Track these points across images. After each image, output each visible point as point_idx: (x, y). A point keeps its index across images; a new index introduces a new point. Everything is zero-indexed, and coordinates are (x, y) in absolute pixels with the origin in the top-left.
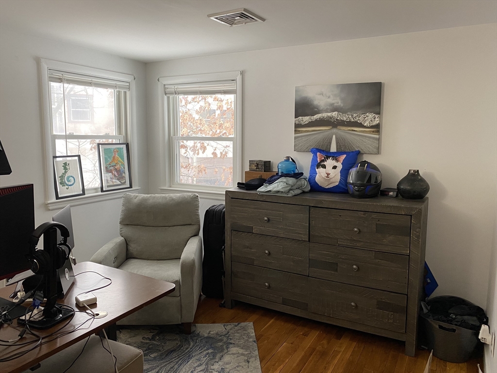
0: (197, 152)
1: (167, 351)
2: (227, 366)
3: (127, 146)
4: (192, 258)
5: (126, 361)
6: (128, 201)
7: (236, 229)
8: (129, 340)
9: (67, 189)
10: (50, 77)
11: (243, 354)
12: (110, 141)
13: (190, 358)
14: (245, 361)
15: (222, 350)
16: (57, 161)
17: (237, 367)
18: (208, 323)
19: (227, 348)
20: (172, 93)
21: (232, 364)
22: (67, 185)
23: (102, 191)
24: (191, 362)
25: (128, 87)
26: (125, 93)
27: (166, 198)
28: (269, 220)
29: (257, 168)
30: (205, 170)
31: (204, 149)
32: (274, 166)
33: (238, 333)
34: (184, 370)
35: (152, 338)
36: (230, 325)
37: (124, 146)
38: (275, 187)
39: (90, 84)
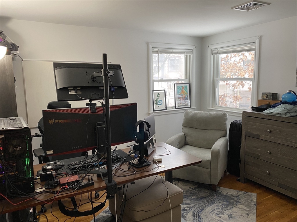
0: (236, 87)
1: (201, 197)
2: (234, 214)
3: (190, 84)
4: (218, 149)
5: (174, 193)
6: (187, 114)
7: (248, 135)
8: (183, 187)
9: (158, 106)
10: (153, 51)
11: (245, 210)
12: (180, 82)
13: (213, 203)
14: (246, 214)
15: (233, 204)
16: (154, 93)
17: (240, 216)
18: (227, 187)
19: (236, 204)
20: (216, 54)
21: (237, 213)
22: (159, 105)
23: (175, 108)
24: (213, 205)
25: (191, 52)
26: (190, 56)
27: (207, 114)
28: (271, 132)
29: (266, 98)
30: (241, 99)
31: (243, 85)
32: (280, 97)
33: (245, 198)
34: (208, 209)
35: (194, 189)
36: (241, 192)
37: (188, 85)
38: (276, 111)
39: (171, 53)
